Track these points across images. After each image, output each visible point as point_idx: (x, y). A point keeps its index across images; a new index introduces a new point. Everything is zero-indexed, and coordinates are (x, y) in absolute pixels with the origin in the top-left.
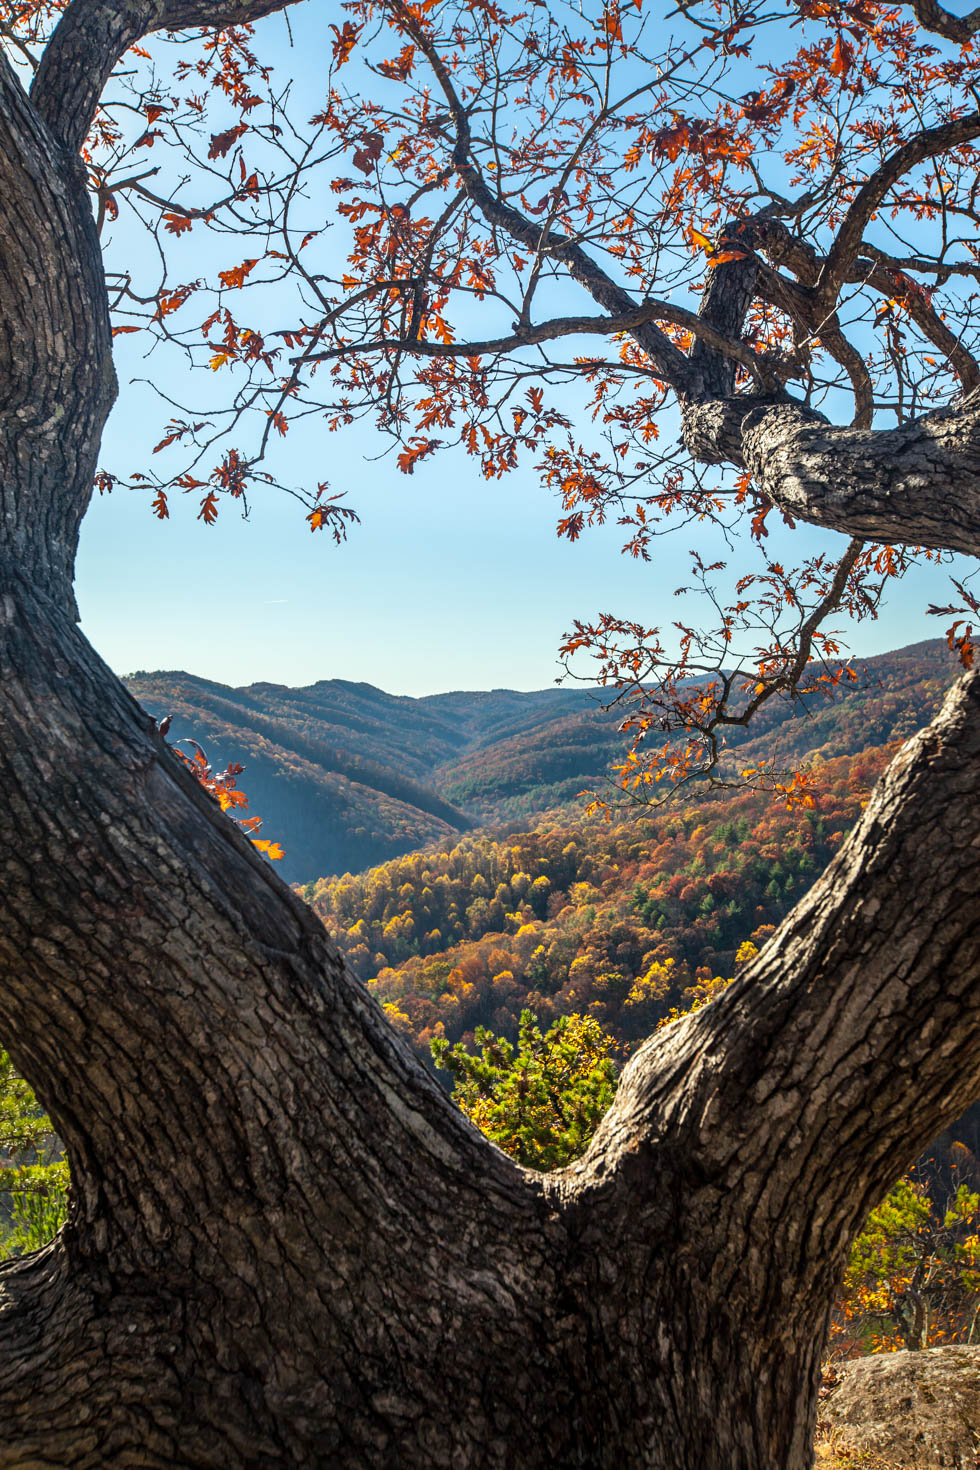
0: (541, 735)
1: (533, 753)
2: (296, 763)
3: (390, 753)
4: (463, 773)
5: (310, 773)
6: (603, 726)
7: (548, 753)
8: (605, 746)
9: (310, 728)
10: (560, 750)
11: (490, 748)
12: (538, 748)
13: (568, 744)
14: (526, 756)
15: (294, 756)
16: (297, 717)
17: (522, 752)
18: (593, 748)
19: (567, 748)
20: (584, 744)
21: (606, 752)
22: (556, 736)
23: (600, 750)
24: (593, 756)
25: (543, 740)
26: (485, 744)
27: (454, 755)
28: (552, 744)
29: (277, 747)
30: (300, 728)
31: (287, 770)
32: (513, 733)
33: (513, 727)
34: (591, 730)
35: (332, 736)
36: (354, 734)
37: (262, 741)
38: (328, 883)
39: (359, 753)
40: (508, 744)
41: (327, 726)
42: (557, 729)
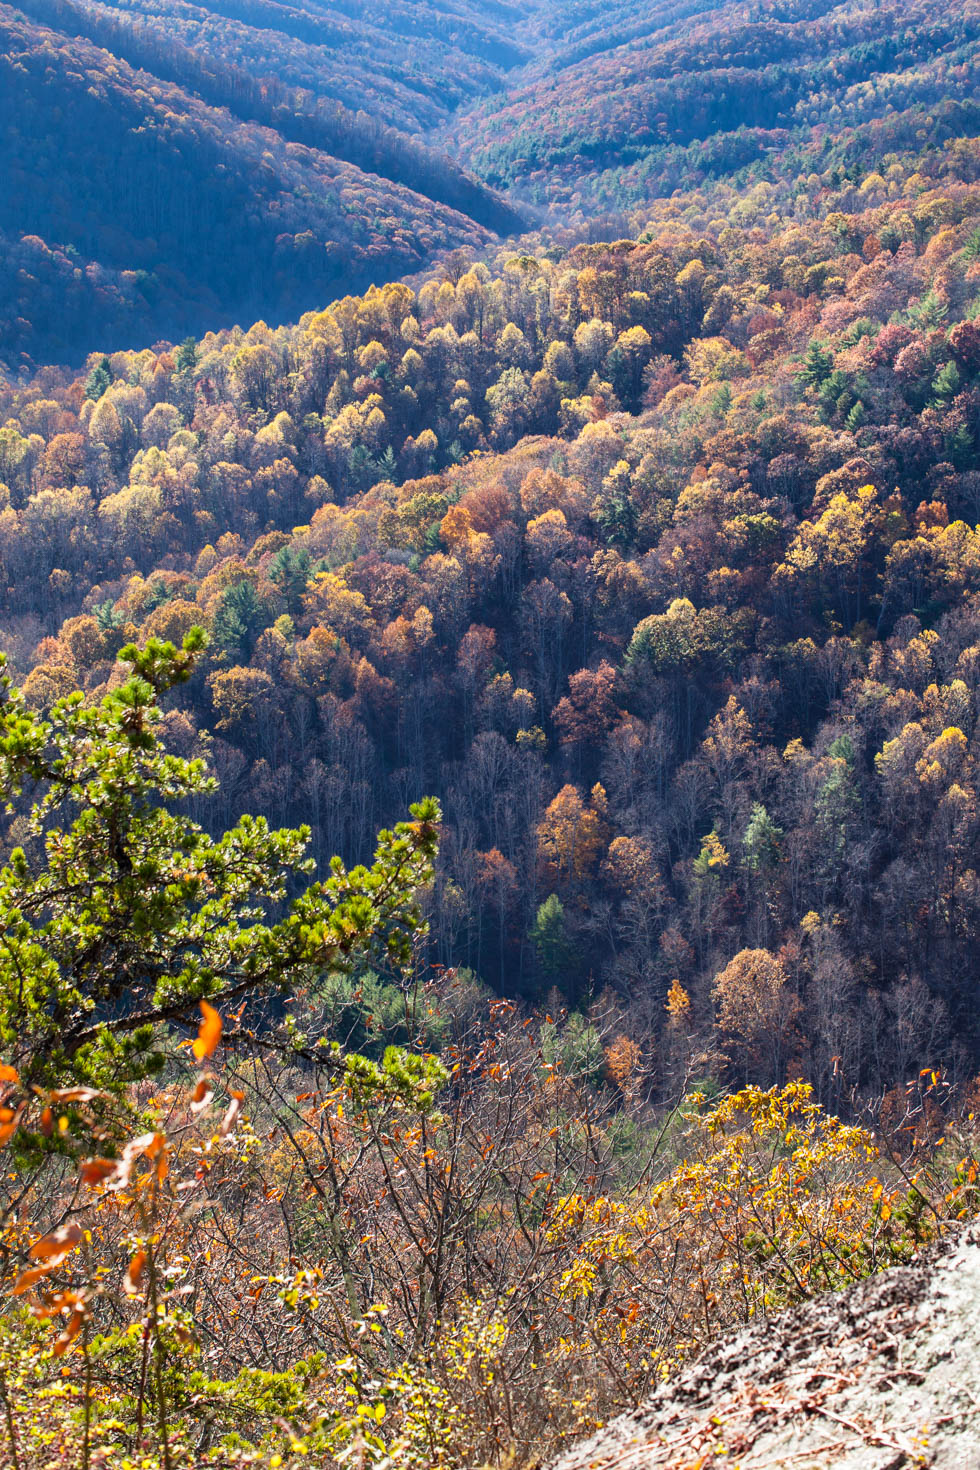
0: (669, 46)
1: (650, 83)
2: (179, 106)
3: (369, 84)
4: (513, 122)
5: (205, 126)
6: (788, 29)
7: (680, 84)
8: (793, 67)
9: (211, 35)
10: (703, 75)
11: (568, 74)
12: (661, 72)
13: (726, 65)
14: (635, 89)
15: (174, 91)
16: (185, 14)
17: (628, 81)
18: (770, 72)
19: (720, 72)
20: (752, 64)
21: (795, 81)
22: (698, 48)
23: (783, 76)
24: (767, 88)
25: (671, 56)
26: (560, 65)
27: (498, 87)
28: (688, 65)
29: (142, 76)
30: (191, 36)
31: (159, 120)
32: (617, 41)
33: (616, 30)
34: (767, 35)
35: (253, 51)
36: (297, 48)
37: (112, 63)
38: (223, 342)
39: (305, 85)
40: (603, 63)
41: (244, 31)
42: (701, 33)
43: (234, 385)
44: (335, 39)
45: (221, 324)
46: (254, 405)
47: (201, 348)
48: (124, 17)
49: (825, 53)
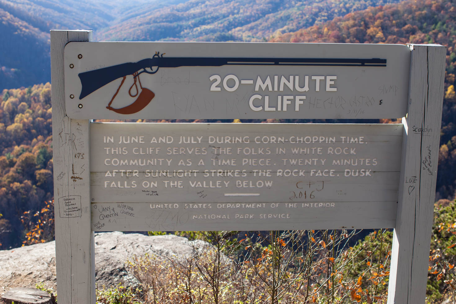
0: (150, 17)
1: (145, 26)
2: (26, 27)
3: (75, 24)
4: (111, 34)
5: (33, 33)
6: (180, 14)
7: (153, 27)
8: (181, 23)
9: (34, 10)
10: (158, 25)
11: (125, 23)
12: (148, 23)
13: (164, 22)
14: (142, 27)
15: (25, 24)
16: (28, 4)
17: (140, 25)
18: (175, 24)
19: (162, 24)
20: (171, 22)
21: (181, 27)
22: (157, 18)
23: (178, 25)
24: (175, 28)
25: (151, 19)
26: (123, 20)
27: (107, 25)
28: (155, 22)
29: (17, 19)
30: (29, 10)
31: (21, 30)
32: (137, 15)
33: (137, 12)
34: (174, 15)
35: (45, 14)
36: (56, 14)
37: (9, 16)
38: (38, 88)
39: (59, 23)
40: (134, 21)
41: (43, 9)
42: (158, 14)
43: (42, 98)
44: (66, 12)
45: (38, 83)
46: (47, 103)
47: (33, 89)
48: (12, 4)
49: (188, 20)
